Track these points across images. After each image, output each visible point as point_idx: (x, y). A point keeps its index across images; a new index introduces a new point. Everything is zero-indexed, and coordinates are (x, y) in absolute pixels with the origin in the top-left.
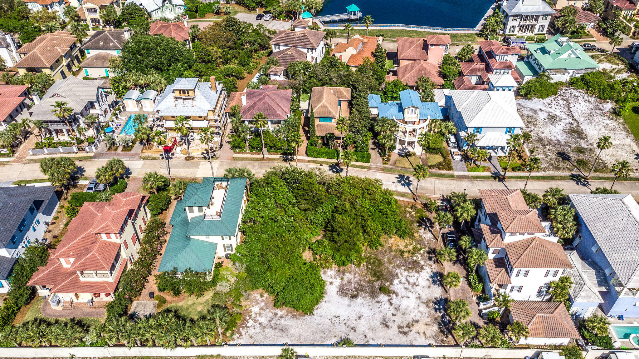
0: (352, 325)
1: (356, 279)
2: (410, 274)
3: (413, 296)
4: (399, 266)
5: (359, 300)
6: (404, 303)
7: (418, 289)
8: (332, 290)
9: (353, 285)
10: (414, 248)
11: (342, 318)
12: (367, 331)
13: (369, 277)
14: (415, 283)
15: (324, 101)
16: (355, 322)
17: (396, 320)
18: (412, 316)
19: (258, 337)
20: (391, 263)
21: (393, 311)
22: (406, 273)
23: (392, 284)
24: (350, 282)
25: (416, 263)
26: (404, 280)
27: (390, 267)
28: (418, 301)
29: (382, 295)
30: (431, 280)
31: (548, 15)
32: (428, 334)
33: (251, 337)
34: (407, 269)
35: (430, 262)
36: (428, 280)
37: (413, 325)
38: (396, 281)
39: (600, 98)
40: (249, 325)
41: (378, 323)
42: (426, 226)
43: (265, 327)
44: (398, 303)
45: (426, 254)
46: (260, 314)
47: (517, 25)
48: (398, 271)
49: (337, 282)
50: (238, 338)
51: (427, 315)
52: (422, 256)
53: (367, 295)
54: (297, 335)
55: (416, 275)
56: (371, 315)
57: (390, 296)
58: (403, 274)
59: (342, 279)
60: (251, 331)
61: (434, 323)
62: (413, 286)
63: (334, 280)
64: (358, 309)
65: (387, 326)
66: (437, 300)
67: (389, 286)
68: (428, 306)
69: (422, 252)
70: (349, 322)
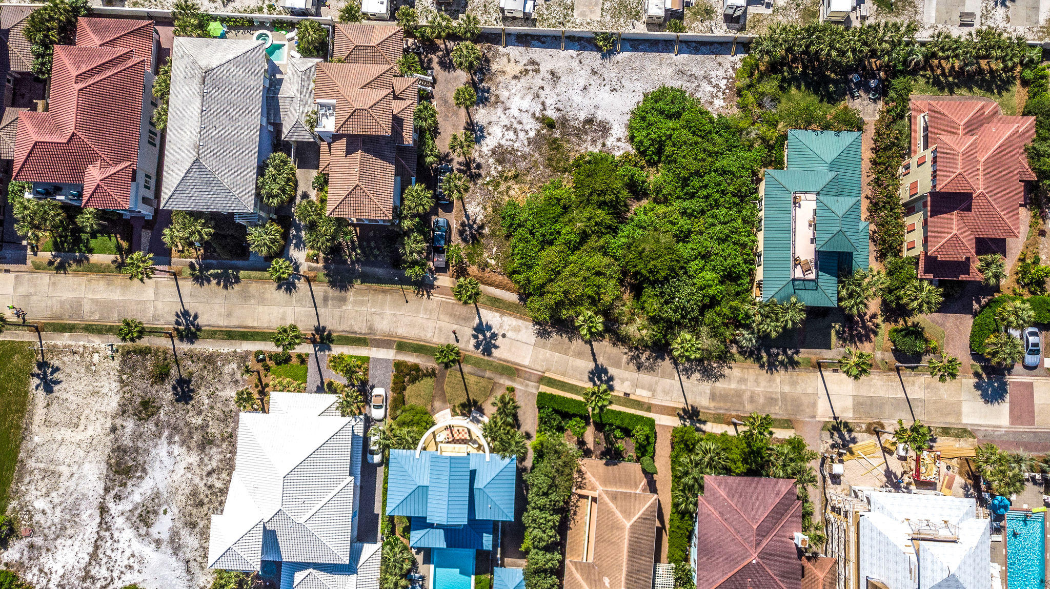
0: (595, 77)
1: (585, 145)
2: (512, 143)
3: (514, 112)
4: (524, 157)
5: (582, 116)
6: (526, 103)
7: (505, 121)
8: (619, 131)
9: (590, 138)
10: (497, 185)
11: (608, 88)
12: (578, 68)
13: (566, 146)
14: (508, 129)
15: (628, 524)
16: (592, 82)
17: (540, 81)
18: (519, 85)
19: (711, 64)
20: (535, 161)
21: (543, 94)
22: (516, 145)
23: (538, 131)
24: (594, 141)
25: (500, 161)
26: (522, 135)
27: (536, 155)
28: (508, 105)
29: (553, 118)
30: (485, 134)
32: (505, 59)
33: (720, 64)
34: (513, 151)
35: (482, 161)
36: (489, 134)
37: (521, 73)
38: (532, 134)
40: (725, 81)
41: (563, 79)
42: (471, 227)
43: (705, 77)
44: (534, 104)
45: (483, 174)
46: (713, 97)
48: (527, 150)
49: (610, 142)
50: (736, 63)
51: (500, 85)
52: (489, 172)
53: (572, 123)
54: (664, 66)
55: (503, 142)
56: (570, 91)
57: (543, 115)
58: (521, 145)
59: (604, 145)
60: (721, 73)
61: (494, 74)
62: (511, 126)
63: (615, 144)
64: (586, 102)
65: (553, 73)
66: (483, 103)
67: (542, 129)
68: (497, 97)
69: (488, 179)
70: (599, 82)
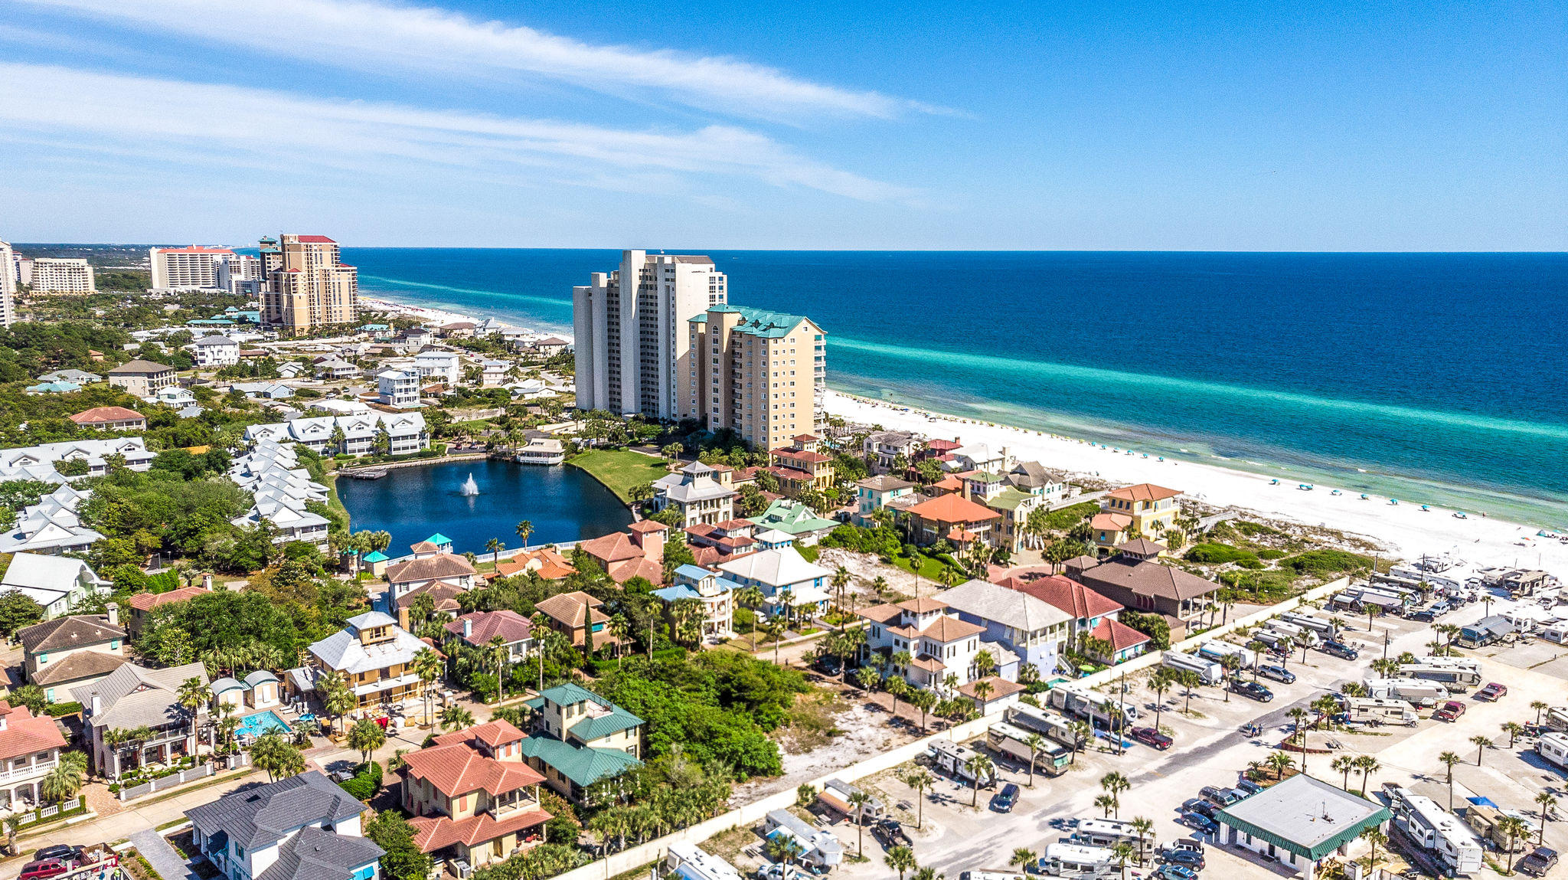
1: (795, 737)
2: (844, 714)
6: (863, 733)
10: (826, 696)
25: (840, 705)
27: (818, 716)
31: (728, 497)
35: (852, 700)
38: (836, 723)
39: (862, 552)
42: (817, 679)
44: (860, 737)
45: (841, 696)
47: (697, 515)
48: (830, 715)
53: (821, 744)
55: (850, 712)
57: (846, 735)
67: (833, 728)
